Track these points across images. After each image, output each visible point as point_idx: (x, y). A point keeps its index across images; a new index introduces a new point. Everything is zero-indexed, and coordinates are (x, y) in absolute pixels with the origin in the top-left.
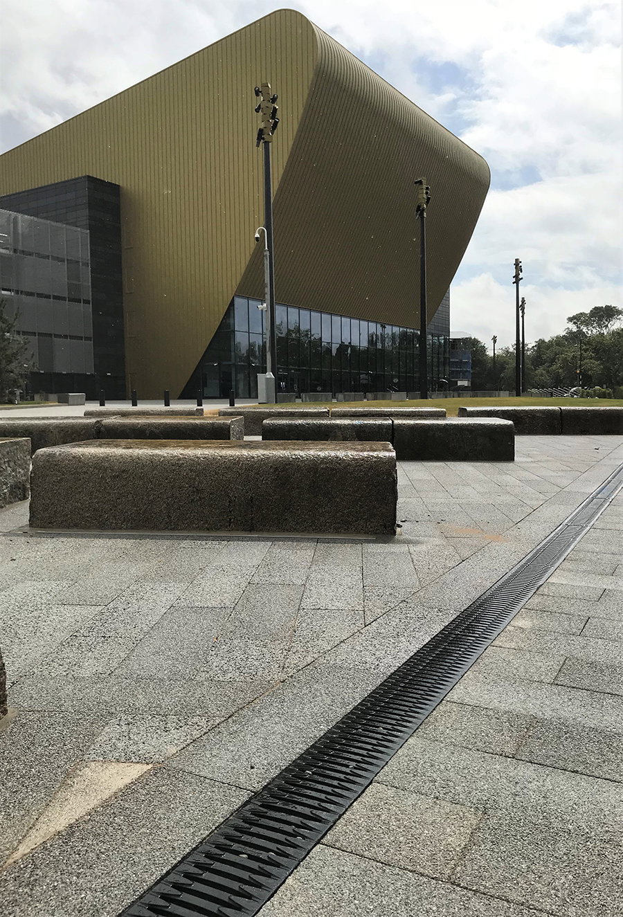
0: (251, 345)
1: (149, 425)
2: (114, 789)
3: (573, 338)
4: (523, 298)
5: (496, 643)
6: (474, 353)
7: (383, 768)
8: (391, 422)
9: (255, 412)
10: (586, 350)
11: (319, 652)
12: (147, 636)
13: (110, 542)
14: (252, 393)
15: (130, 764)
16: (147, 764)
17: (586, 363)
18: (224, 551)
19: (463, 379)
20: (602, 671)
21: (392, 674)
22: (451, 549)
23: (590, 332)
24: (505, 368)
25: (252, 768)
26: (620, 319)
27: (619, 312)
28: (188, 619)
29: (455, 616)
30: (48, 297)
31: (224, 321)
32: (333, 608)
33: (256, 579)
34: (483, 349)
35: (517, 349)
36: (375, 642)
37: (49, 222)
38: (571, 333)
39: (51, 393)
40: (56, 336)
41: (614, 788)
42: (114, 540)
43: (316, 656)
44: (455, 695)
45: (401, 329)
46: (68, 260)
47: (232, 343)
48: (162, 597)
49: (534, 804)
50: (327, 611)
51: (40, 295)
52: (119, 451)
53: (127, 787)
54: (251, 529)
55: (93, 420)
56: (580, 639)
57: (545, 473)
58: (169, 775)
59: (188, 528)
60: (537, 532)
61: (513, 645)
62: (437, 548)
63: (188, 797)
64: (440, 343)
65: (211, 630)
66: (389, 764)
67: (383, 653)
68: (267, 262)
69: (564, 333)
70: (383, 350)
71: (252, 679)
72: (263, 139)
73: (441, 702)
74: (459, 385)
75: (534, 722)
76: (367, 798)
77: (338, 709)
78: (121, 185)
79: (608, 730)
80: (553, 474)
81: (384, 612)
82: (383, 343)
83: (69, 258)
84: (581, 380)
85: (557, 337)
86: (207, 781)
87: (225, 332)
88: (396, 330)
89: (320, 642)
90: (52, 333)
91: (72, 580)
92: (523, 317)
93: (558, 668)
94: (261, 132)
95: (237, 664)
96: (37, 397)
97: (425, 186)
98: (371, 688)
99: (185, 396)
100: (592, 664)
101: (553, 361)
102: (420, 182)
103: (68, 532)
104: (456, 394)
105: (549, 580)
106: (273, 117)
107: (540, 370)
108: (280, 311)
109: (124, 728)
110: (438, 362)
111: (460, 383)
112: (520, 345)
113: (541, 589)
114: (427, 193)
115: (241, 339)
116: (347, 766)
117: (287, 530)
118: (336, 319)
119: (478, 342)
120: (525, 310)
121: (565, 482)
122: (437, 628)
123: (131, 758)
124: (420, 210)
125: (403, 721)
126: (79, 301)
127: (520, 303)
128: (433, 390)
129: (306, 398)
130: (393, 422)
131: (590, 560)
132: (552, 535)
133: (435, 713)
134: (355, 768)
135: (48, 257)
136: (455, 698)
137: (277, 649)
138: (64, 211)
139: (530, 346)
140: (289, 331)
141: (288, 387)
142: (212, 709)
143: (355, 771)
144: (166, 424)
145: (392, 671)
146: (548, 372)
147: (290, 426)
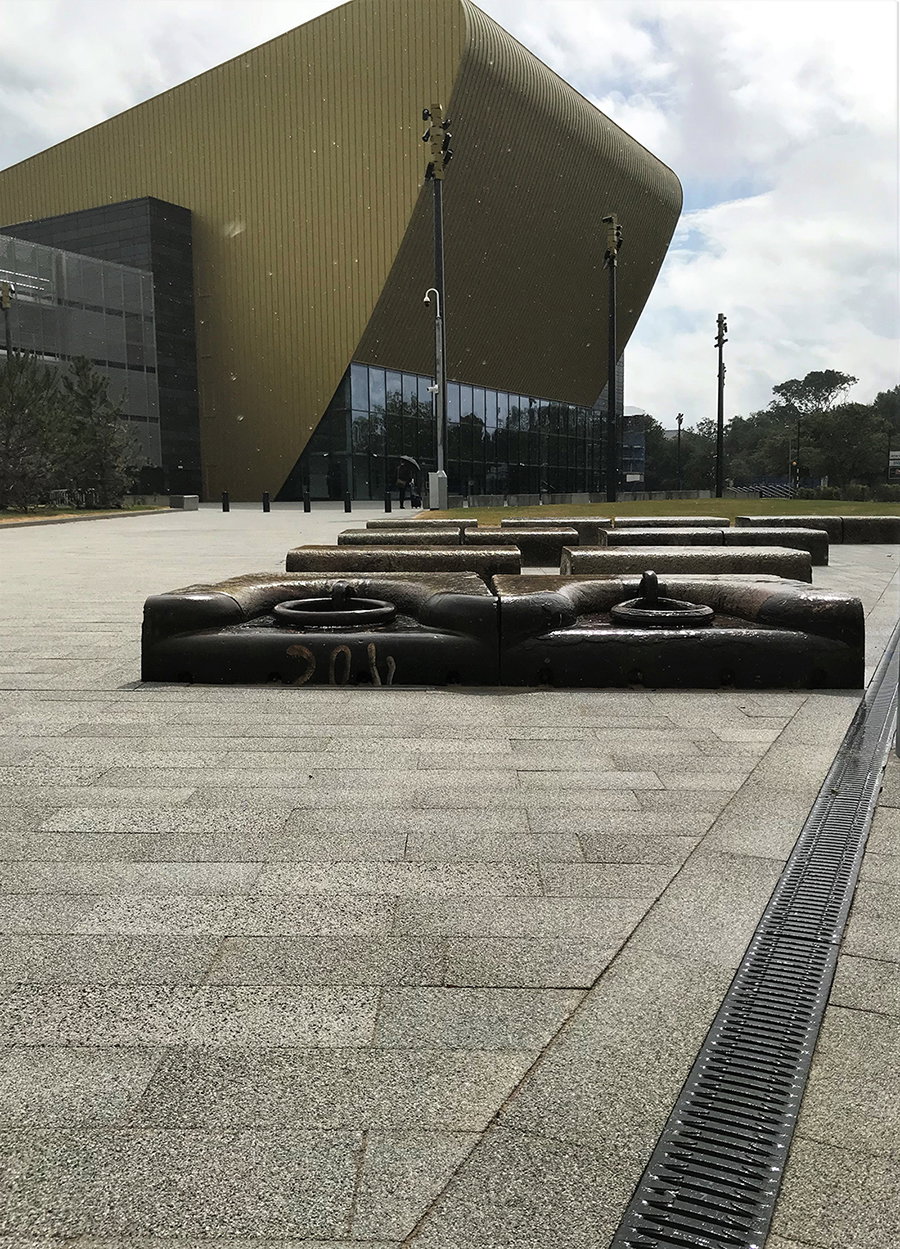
3: (779, 413)
4: (724, 365)
6: (649, 436)
19: (634, 471)
23: (803, 407)
26: (844, 389)
27: (844, 380)
30: (103, 363)
31: (337, 395)
34: (659, 430)
37: (101, 261)
38: (778, 408)
46: (126, 313)
47: (348, 426)
68: (440, 333)
69: (768, 409)
72: (433, 176)
74: (627, 480)
78: (192, 209)
83: (128, 311)
84: (797, 474)
85: (759, 414)
87: (338, 410)
94: (431, 167)
97: (615, 226)
99: (286, 495)
101: (753, 447)
102: (610, 220)
106: (445, 148)
111: (630, 478)
114: (618, 234)
119: (652, 420)
124: (609, 256)
126: (140, 369)
135: (101, 310)
138: (116, 245)
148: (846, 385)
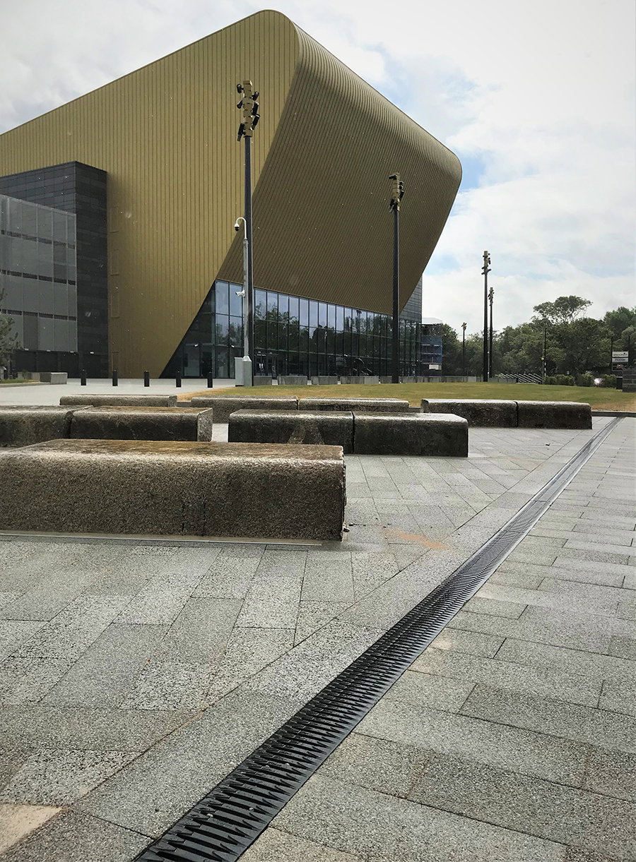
0: (231, 328)
1: (119, 417)
2: (20, 836)
3: (540, 325)
4: (492, 288)
5: (414, 667)
6: (445, 338)
7: (281, 810)
8: (352, 417)
9: (226, 401)
10: (551, 338)
11: (244, 677)
12: (82, 657)
13: (64, 547)
14: (230, 375)
15: (40, 807)
16: (57, 806)
17: (550, 351)
18: (174, 558)
19: (435, 362)
20: (506, 699)
21: (309, 702)
22: (391, 557)
23: (555, 321)
24: (474, 353)
25: (157, 811)
26: (583, 309)
27: (583, 303)
28: (126, 638)
29: (380, 636)
30: (35, 277)
31: (206, 303)
32: (268, 626)
33: (199, 591)
34: (454, 334)
35: (485, 335)
36: (300, 665)
37: (37, 205)
38: (537, 321)
39: (35, 371)
40: (42, 315)
41: (493, 832)
42: (68, 545)
43: (240, 681)
44: (364, 727)
45: (376, 315)
46: (54, 242)
47: (213, 324)
48: (104, 611)
49: (415, 851)
50: (260, 629)
51: (26, 276)
52: (78, 456)
53: (34, 833)
54: (203, 534)
55: (65, 411)
56: (493, 662)
57: (496, 472)
58: (76, 819)
59: (142, 532)
60: (475, 539)
61: (429, 669)
62: (378, 556)
63: (90, 844)
64: (412, 328)
65: (145, 651)
66: (287, 806)
67: (305, 677)
68: (246, 251)
69: (531, 322)
70: (357, 336)
71: (175, 707)
72: (244, 133)
73: (350, 733)
74: (430, 368)
75: (432, 758)
76: (259, 846)
77: (250, 742)
78: (107, 171)
79: (500, 767)
80: (504, 473)
81: (314, 630)
82: (358, 327)
83: (57, 240)
84: (545, 367)
85: (524, 325)
86: (112, 826)
87: (206, 313)
88: (371, 315)
89: (247, 666)
90: (38, 312)
91: (21, 591)
92: (491, 305)
93: (466, 696)
94: (242, 127)
95: (164, 690)
96: (20, 376)
97: (398, 182)
98: (286, 718)
99: (165, 375)
100: (498, 692)
101: (520, 347)
102: (394, 178)
103: (26, 534)
104: (426, 379)
105: (477, 595)
106: (254, 113)
107: (508, 356)
108: (259, 296)
109: (42, 765)
110: (411, 347)
111: (431, 367)
112: (488, 331)
113: (467, 604)
114: (400, 188)
115: (221, 321)
116: (247, 808)
117: (238, 535)
118: (313, 304)
119: (449, 328)
120: (493, 299)
121: (513, 482)
122: (363, 649)
123: (42, 800)
124: (393, 204)
125: (308, 757)
126: (64, 282)
127: (489, 293)
128: (405, 374)
129: (282, 381)
130: (354, 417)
131: (520, 573)
132: (490, 542)
133: (340, 747)
134: (255, 811)
135: (34, 239)
136: (363, 731)
137: (205, 672)
138: (52, 194)
139: (498, 333)
140: (268, 313)
141: (264, 369)
142: (131, 741)
143: (254, 814)
144: (136, 416)
145: (310, 699)
146: (515, 358)
147: (256, 420)
148: (584, 306)
